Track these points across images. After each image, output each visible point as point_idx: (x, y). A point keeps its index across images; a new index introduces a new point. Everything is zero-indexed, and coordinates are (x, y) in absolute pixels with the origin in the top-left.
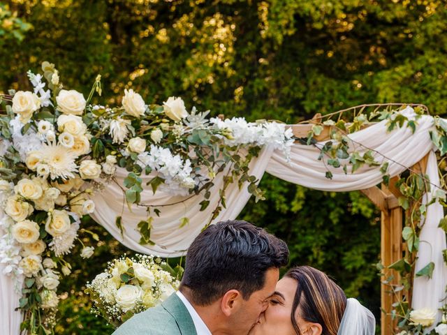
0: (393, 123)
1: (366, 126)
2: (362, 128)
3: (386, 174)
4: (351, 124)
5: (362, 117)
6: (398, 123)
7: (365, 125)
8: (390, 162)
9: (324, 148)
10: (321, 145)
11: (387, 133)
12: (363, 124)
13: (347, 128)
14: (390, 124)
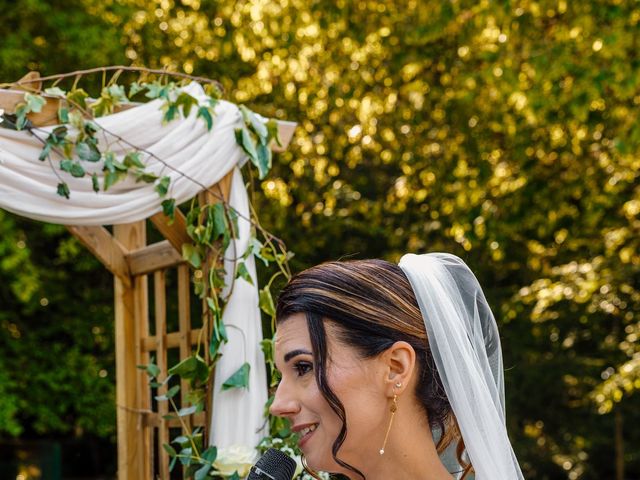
0: (173, 108)
1: (125, 108)
2: (117, 110)
3: (167, 197)
4: (98, 101)
5: (116, 90)
6: (180, 108)
7: (123, 106)
8: (173, 175)
9: (51, 137)
10: (45, 132)
11: (162, 124)
12: (119, 104)
13: (90, 106)
14: (167, 109)
